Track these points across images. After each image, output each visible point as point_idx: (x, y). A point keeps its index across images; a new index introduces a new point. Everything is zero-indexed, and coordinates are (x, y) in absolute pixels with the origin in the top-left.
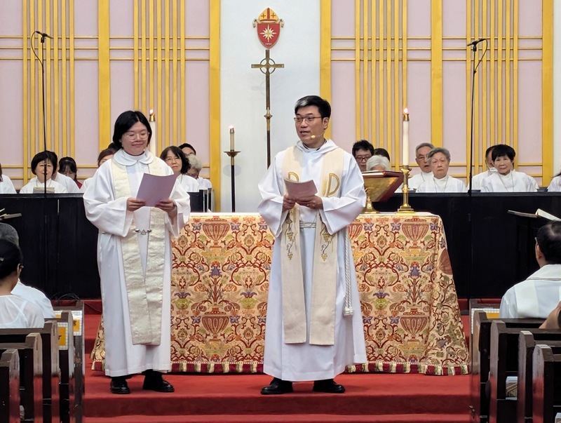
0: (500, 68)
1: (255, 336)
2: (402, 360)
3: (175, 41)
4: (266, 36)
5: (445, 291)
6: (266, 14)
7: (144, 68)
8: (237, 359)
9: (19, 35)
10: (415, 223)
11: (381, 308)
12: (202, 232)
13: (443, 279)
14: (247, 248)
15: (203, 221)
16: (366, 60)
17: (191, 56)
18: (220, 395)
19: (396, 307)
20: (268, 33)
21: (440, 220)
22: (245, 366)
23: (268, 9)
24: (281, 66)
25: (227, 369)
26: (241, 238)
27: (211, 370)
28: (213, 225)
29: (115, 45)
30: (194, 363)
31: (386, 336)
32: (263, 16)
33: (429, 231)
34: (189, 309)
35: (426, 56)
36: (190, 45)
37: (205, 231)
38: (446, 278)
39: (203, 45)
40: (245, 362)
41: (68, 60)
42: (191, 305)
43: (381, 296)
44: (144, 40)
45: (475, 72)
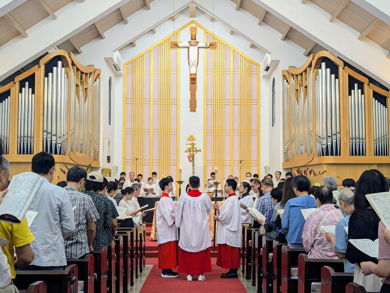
0: (247, 167)
3: (168, 160)
7: (161, 167)
9: (131, 159)
16: (214, 165)
17: (172, 164)
20: (191, 159)
29: (154, 161)
35: (229, 164)
39: (175, 161)
41: (142, 165)
44: (161, 160)
45: (241, 168)
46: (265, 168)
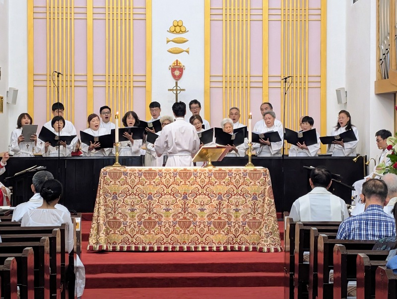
0: (298, 91)
1: (170, 231)
2: (248, 244)
3: (128, 76)
4: (176, 74)
5: (270, 208)
6: (176, 63)
7: (111, 91)
8: (161, 244)
9: (45, 73)
10: (255, 172)
11: (237, 217)
12: (143, 177)
13: (269, 201)
14: (166, 185)
15: (143, 171)
16: (228, 87)
17: (136, 84)
18: (153, 263)
19: (245, 216)
20: (177, 73)
21: (268, 170)
22: (165, 247)
23: (177, 60)
24: (184, 90)
25: (156, 249)
26: (164, 180)
27: (147, 250)
28: (149, 173)
29: (96, 79)
30: (138, 246)
31: (240, 232)
32: (174, 64)
33: (262, 177)
34: (136, 217)
35: (260, 85)
36: (136, 79)
37: (145, 176)
38: (271, 201)
39: (142, 79)
40: (165, 245)
41: (71, 86)
42: (137, 215)
43: (237, 211)
44: (111, 76)
45: (286, 93)
46: (338, 92)
